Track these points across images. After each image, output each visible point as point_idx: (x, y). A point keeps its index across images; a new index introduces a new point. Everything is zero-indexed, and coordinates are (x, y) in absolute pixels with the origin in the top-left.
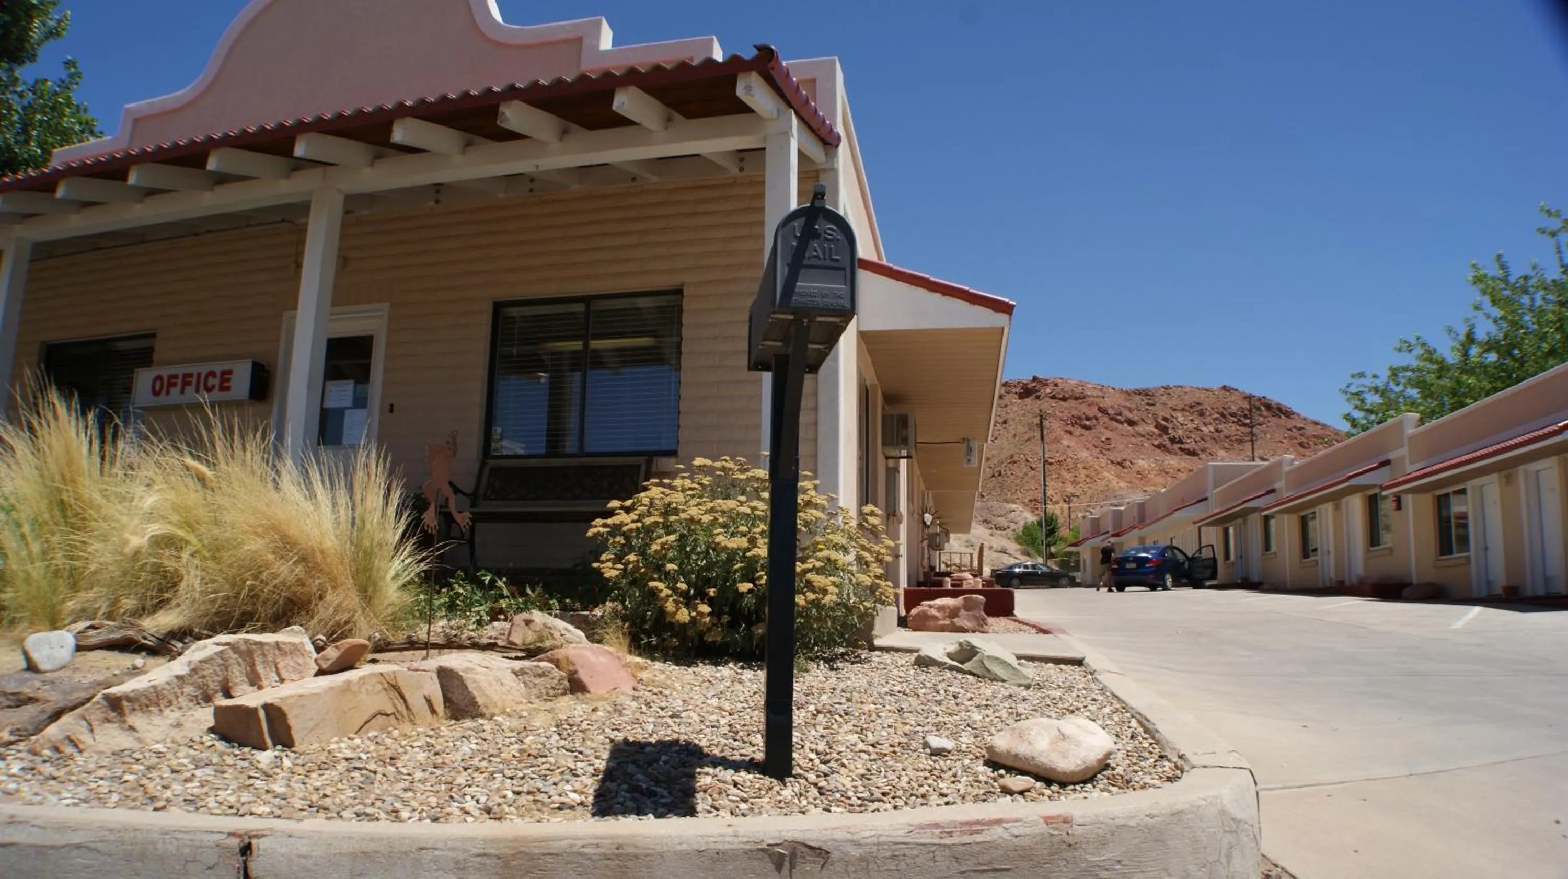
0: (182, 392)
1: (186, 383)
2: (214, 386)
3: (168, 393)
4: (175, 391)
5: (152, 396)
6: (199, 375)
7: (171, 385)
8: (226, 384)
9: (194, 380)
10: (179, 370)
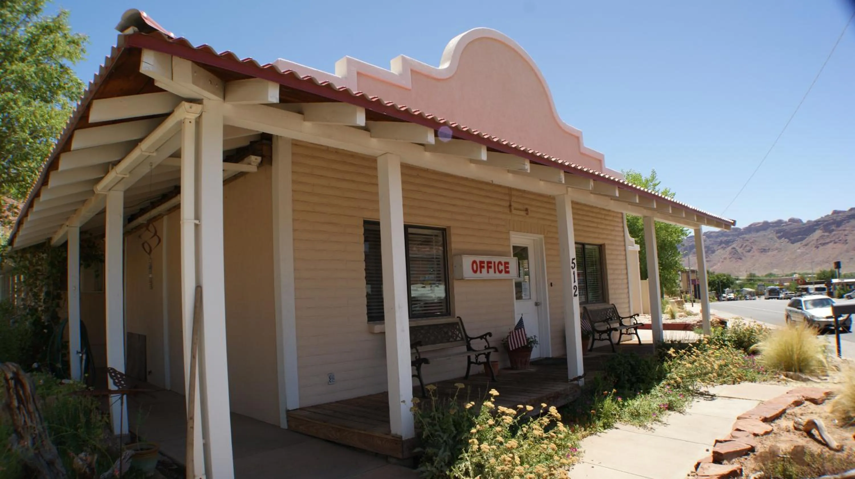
0: (488, 272)
1: (489, 267)
2: (502, 270)
3: (481, 272)
4: (484, 270)
5: (473, 273)
6: (494, 263)
7: (482, 267)
8: (507, 270)
9: (492, 265)
10: (486, 259)
